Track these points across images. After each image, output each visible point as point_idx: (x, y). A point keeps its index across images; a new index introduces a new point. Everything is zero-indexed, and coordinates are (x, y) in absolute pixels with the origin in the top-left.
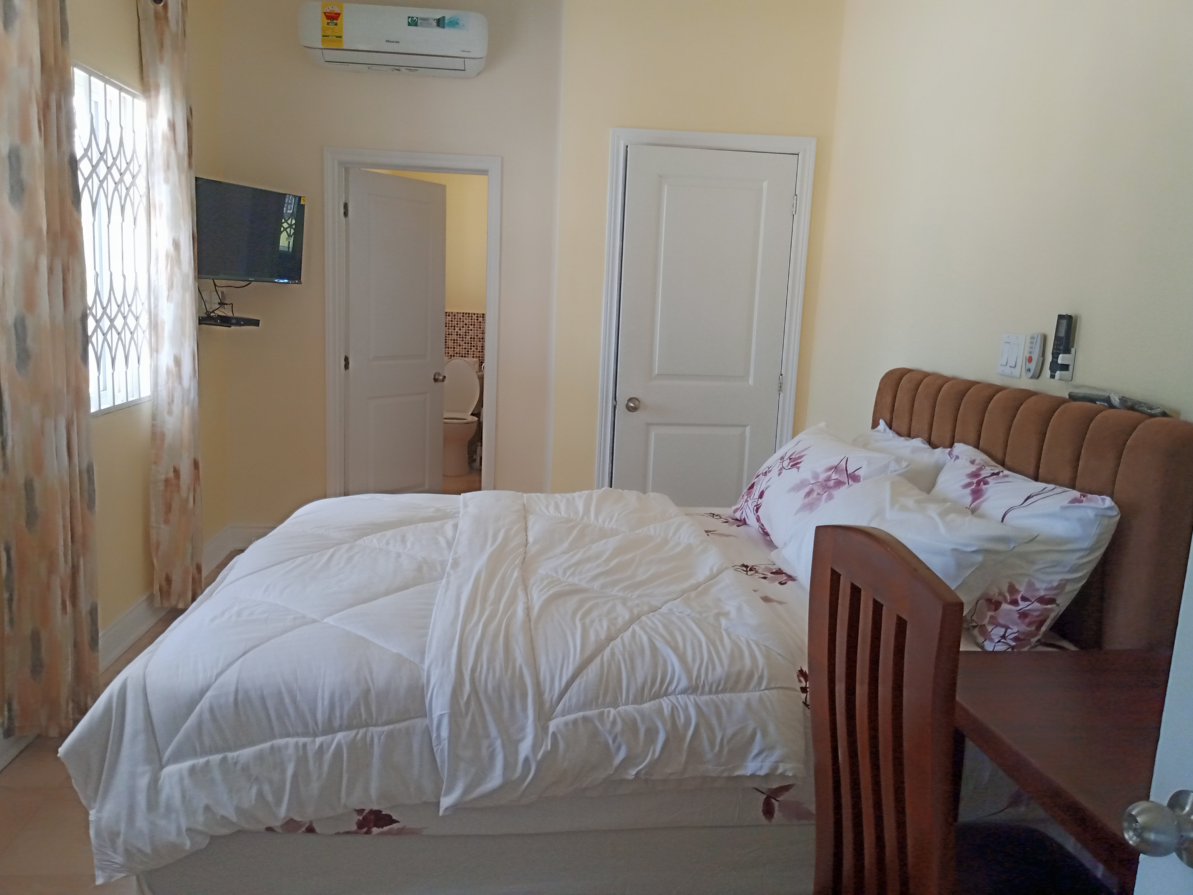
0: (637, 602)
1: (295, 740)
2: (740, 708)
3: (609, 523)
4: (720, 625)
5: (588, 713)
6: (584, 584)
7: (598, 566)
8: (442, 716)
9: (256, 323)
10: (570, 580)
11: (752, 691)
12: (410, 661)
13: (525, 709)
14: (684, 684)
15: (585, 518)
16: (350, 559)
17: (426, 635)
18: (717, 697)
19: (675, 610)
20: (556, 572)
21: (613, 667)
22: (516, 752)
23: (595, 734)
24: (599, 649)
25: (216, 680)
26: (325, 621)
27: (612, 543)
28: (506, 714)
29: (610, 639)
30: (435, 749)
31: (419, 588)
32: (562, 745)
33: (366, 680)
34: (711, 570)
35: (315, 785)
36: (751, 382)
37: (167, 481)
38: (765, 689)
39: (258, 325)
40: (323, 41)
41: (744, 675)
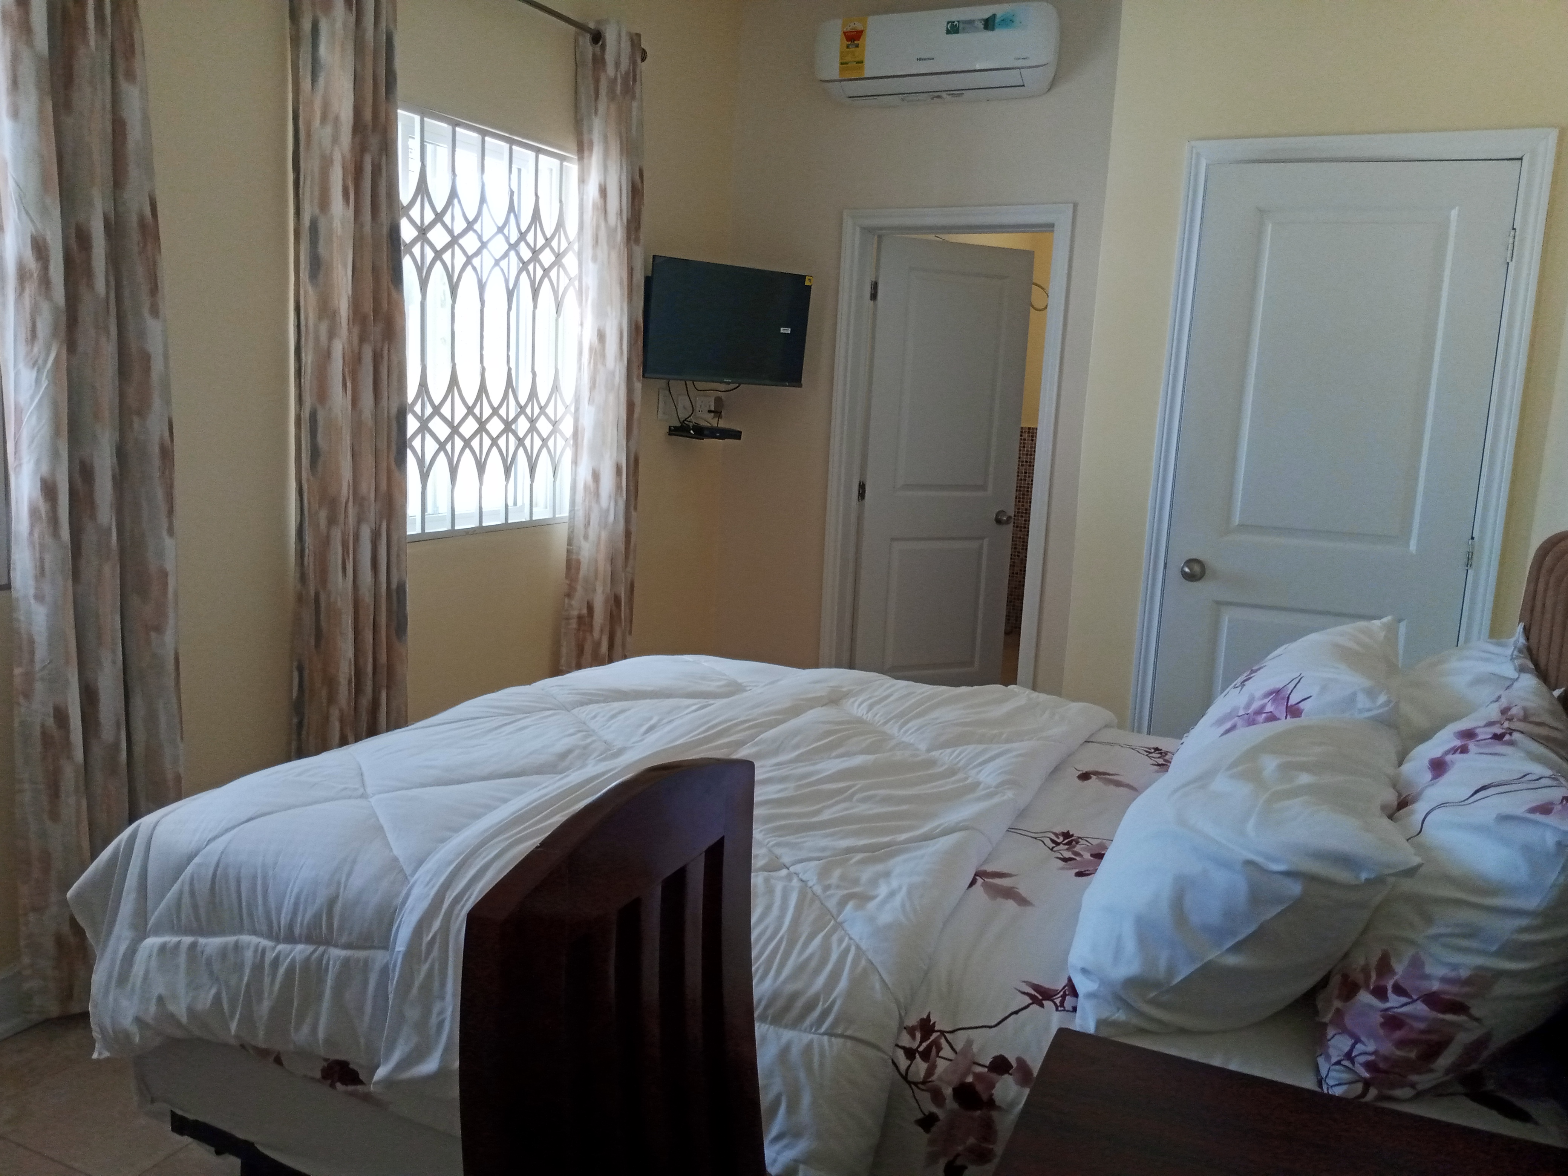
1: (258, 940)
3: (910, 734)
8: (398, 953)
9: (737, 435)
12: (402, 870)
15: (890, 723)
17: (444, 840)
26: (374, 798)
31: (531, 778)
33: (339, 883)
35: (266, 1005)
36: (1413, 547)
37: (580, 618)
38: (824, 1034)
39: (740, 439)
40: (841, 70)
41: (800, 1004)
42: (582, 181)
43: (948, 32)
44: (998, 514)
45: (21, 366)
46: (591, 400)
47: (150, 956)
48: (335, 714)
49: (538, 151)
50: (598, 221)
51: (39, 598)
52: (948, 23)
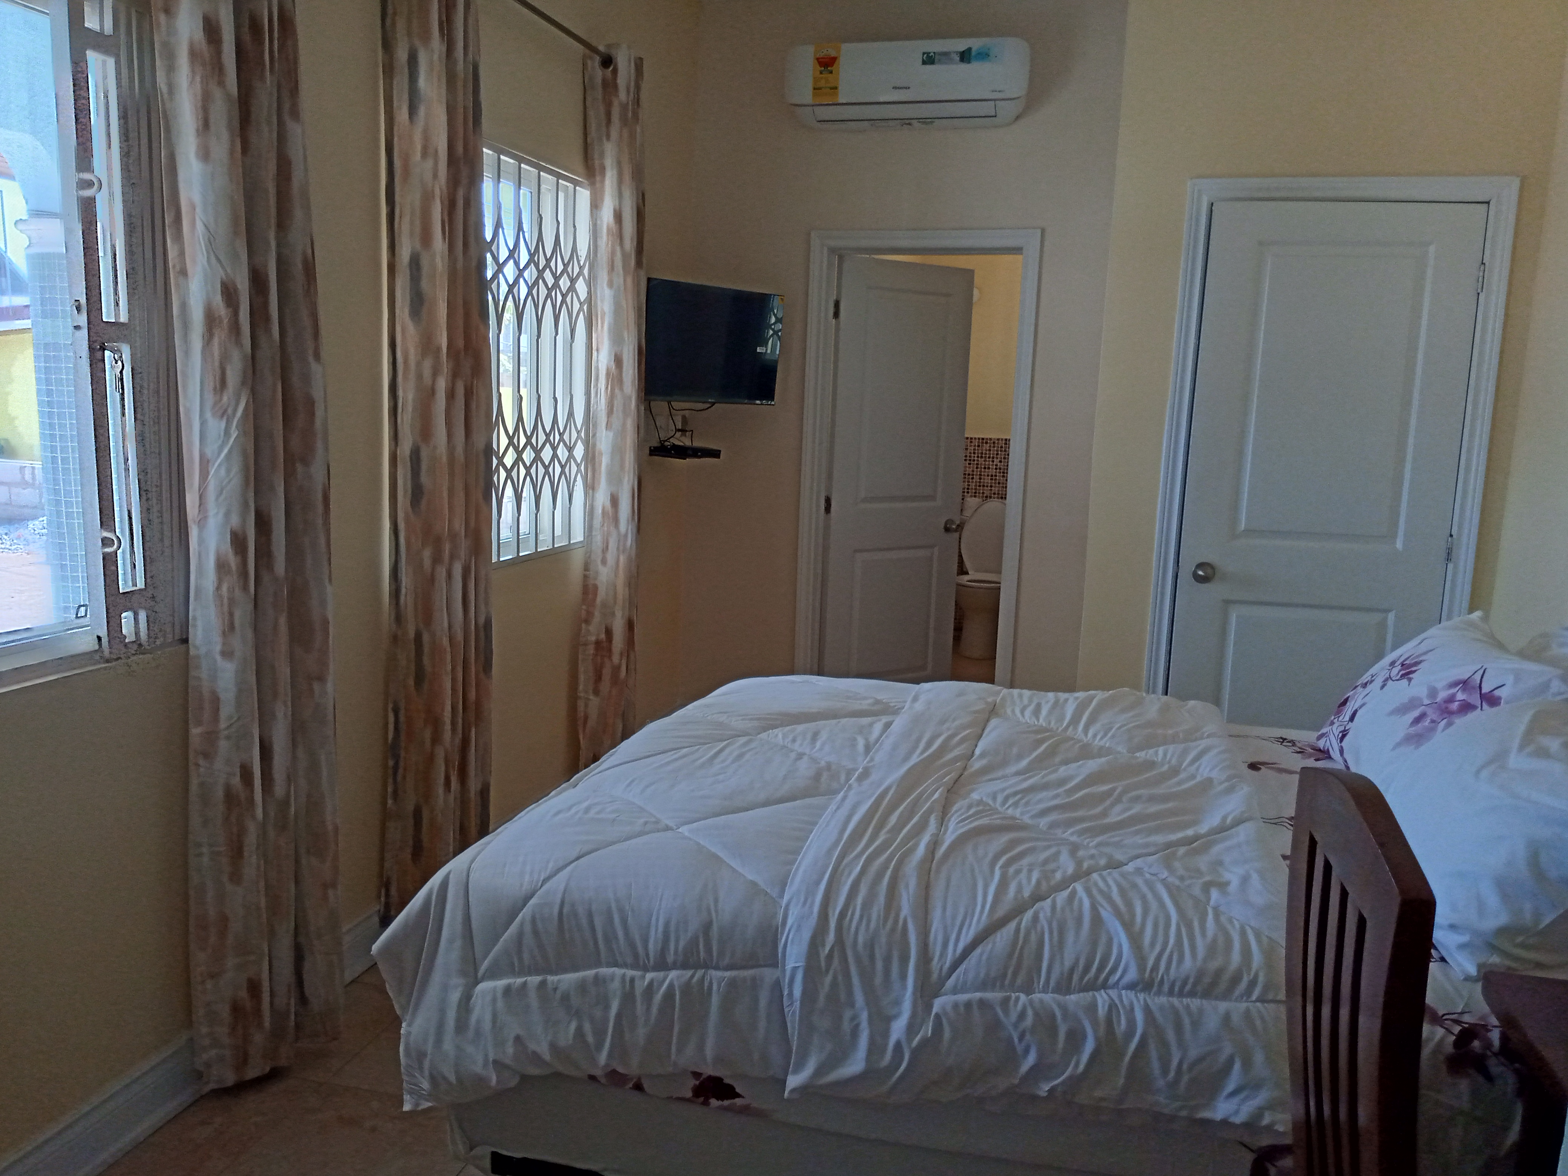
0: (1093, 851)
1: (623, 971)
2: (1212, 1023)
3: (1101, 739)
4: (1209, 899)
5: (989, 995)
6: (1026, 819)
7: (1057, 796)
8: (795, 969)
9: (717, 454)
10: (1010, 811)
11: (1236, 1000)
12: (766, 894)
13: (903, 976)
14: (1132, 974)
15: (1070, 729)
16: (740, 756)
17: (792, 862)
18: (1182, 1002)
19: (1146, 869)
20: (994, 799)
21: (1033, 937)
22: (886, 1034)
23: (995, 1026)
24: (1018, 911)
25: (542, 886)
26: (680, 830)
27: (1093, 765)
28: (878, 980)
29: (1037, 898)
30: (786, 1010)
31: (807, 801)
32: (947, 1034)
33: (709, 909)
34: (1224, 819)
35: (642, 1032)
36: (1399, 545)
37: (598, 643)
38: (1257, 1001)
39: (719, 457)
40: (815, 96)
41: (1226, 977)
42: (595, 205)
43: (924, 63)
44: (947, 523)
45: (208, 415)
46: (608, 426)
47: (494, 1000)
48: (440, 753)
49: (559, 176)
50: (615, 246)
51: (227, 654)
52: (924, 54)
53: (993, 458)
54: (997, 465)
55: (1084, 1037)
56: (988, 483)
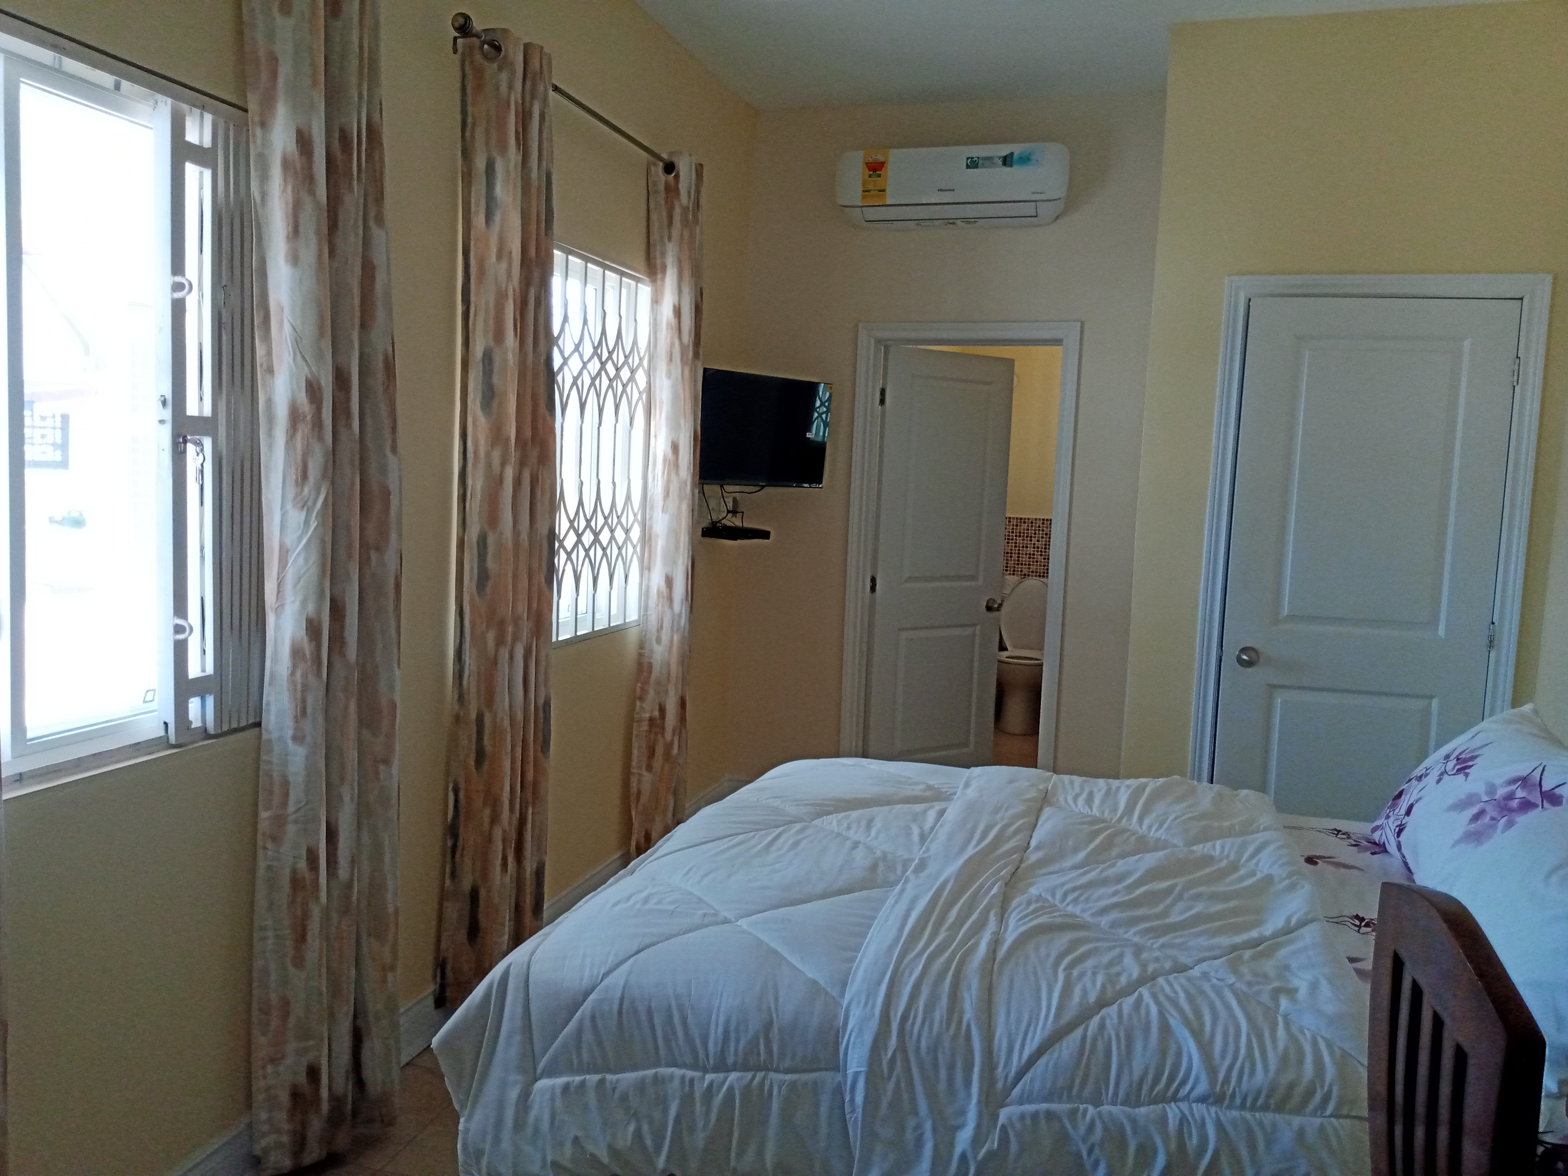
0: (1157, 954)
1: (683, 1071)
2: (1286, 1139)
3: (1157, 830)
4: (1278, 1006)
5: (1055, 1107)
6: (1087, 917)
7: (1116, 893)
8: (857, 1074)
9: (765, 535)
10: (1070, 908)
11: (1310, 1115)
12: (827, 993)
13: (968, 1084)
14: (1203, 1087)
15: (1124, 820)
16: (796, 844)
17: (852, 960)
18: (1254, 1116)
19: (1212, 974)
20: (1053, 895)
21: (1100, 1046)
22: (951, 1145)
23: (1063, 1138)
24: (1083, 1017)
25: (602, 980)
26: (739, 923)
27: (1150, 860)
28: (942, 1086)
29: (1102, 1003)
30: (848, 1117)
31: (864, 893)
32: (1014, 1147)
33: (769, 1009)
34: (1288, 920)
35: (701, 1136)
36: (1441, 632)
37: (651, 720)
38: (1332, 1116)
39: (768, 538)
40: (864, 197)
41: (1299, 1090)
42: (656, 301)
43: (968, 167)
44: (988, 602)
46: (664, 510)
47: (553, 1099)
49: (622, 274)
50: (672, 338)
51: (298, 739)
52: (968, 158)
53: (1031, 537)
54: (1034, 544)
55: (1155, 1152)
56: (1025, 561)
